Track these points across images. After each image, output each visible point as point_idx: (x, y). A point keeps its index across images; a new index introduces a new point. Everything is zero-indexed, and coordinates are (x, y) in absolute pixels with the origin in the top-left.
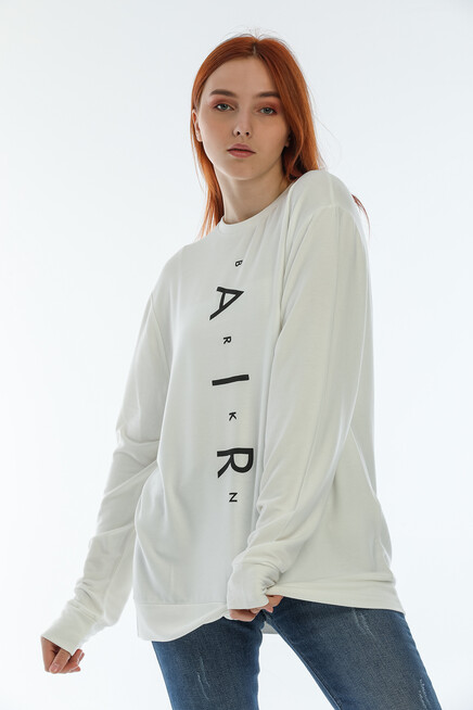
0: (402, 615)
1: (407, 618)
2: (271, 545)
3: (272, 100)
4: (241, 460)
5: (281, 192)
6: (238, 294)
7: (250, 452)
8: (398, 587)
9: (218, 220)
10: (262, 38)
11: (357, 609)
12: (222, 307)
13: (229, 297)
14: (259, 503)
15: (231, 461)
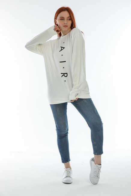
0: (91, 99)
1: (92, 99)
2: (76, 90)
3: (70, 18)
4: (66, 75)
5: (70, 31)
6: (64, 48)
7: (67, 73)
8: (90, 94)
9: (60, 36)
10: (66, 7)
11: (84, 99)
12: (61, 50)
13: (62, 48)
14: (73, 83)
15: (64, 75)
